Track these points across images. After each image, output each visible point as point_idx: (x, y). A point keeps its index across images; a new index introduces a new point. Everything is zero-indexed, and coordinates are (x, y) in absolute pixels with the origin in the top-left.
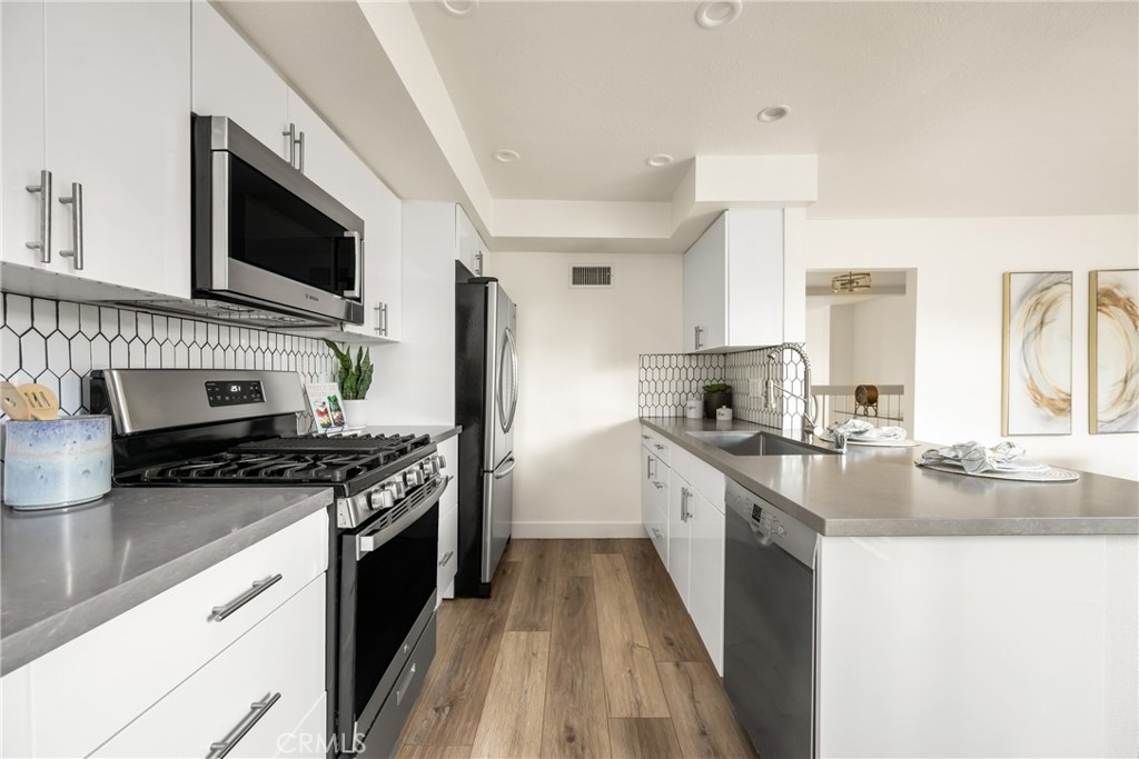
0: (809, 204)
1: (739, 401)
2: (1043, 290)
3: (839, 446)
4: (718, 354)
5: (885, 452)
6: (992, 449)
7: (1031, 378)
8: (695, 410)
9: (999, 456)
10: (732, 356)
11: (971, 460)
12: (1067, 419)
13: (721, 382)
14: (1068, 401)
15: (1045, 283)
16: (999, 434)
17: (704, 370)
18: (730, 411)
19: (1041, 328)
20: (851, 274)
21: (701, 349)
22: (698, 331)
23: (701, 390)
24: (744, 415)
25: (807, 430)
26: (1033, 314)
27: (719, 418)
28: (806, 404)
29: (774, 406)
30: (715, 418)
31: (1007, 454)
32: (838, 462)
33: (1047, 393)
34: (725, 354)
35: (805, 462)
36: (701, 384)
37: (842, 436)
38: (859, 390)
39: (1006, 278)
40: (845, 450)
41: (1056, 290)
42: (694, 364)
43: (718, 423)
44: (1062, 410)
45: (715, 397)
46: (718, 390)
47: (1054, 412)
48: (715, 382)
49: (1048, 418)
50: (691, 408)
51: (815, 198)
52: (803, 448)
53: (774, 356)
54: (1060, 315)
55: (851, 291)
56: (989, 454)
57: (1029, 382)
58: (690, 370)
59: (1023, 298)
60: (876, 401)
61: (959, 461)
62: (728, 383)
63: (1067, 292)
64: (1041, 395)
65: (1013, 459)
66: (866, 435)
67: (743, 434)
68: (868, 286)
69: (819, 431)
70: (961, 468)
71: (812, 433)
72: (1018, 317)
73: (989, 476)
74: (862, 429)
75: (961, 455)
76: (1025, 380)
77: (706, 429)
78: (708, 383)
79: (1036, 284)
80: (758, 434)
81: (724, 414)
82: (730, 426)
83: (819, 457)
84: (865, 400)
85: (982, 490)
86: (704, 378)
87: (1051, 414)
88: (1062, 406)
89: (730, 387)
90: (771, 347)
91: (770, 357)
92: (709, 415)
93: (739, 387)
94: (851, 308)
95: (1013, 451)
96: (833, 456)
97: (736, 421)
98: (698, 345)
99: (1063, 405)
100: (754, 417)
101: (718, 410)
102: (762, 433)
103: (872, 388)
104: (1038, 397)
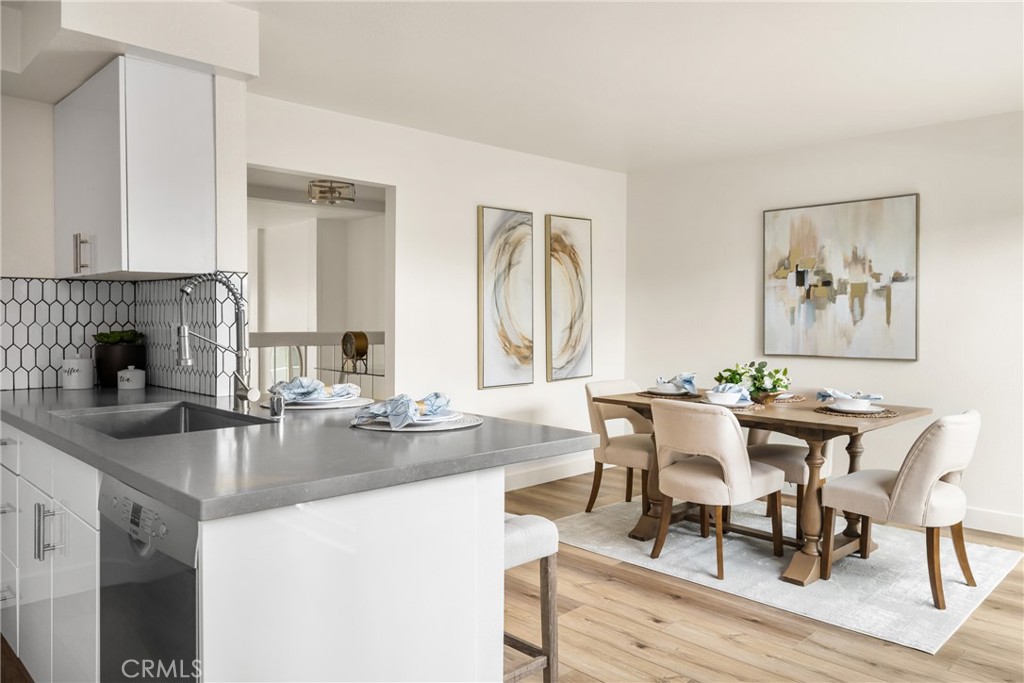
0: (249, 78)
1: (158, 357)
2: (510, 230)
3: (275, 413)
4: (123, 283)
5: (337, 415)
6: (417, 402)
7: (502, 324)
8: (78, 375)
9: (425, 408)
10: (146, 286)
11: (397, 415)
12: (529, 367)
13: (129, 327)
14: (531, 348)
15: (511, 222)
16: (476, 386)
17: (97, 307)
18: (141, 374)
19: (509, 270)
20: (332, 182)
21: (85, 273)
22: (78, 241)
23: (91, 342)
24: (162, 378)
25: (241, 395)
26: (503, 254)
27: (122, 385)
28: (239, 359)
29: (190, 363)
30: (115, 385)
31: (433, 405)
32: (274, 433)
33: (516, 341)
34: (134, 283)
35: (239, 437)
36: (92, 330)
37: (279, 400)
38: (347, 338)
39: (480, 210)
40: (282, 417)
41: (522, 230)
42: (78, 297)
43: (120, 392)
44: (526, 358)
45: (118, 351)
46: (122, 340)
47: (520, 360)
48: (117, 328)
49: (516, 367)
50: (70, 371)
51: (256, 73)
52: (238, 420)
53: (189, 290)
54: (523, 257)
55: (332, 203)
56: (413, 407)
57: (500, 328)
58: (71, 307)
59: (494, 236)
60: (365, 353)
61: (387, 417)
62: (139, 329)
63: (527, 234)
64: (510, 343)
65: (438, 411)
66: (314, 396)
67: (158, 408)
68: (353, 200)
69: (254, 395)
70: (388, 424)
71: (245, 398)
72: (490, 255)
73: (412, 430)
74: (310, 389)
75: (389, 410)
76: (497, 326)
77: (99, 404)
78: (104, 329)
79: (505, 222)
80: (178, 407)
81: (130, 379)
82: (141, 396)
83: (255, 429)
84: (354, 352)
85: (405, 446)
86: (97, 319)
87: (518, 362)
88: (525, 355)
89: (142, 335)
90: (185, 278)
91: (183, 291)
92: (105, 383)
93: (157, 335)
94: (344, 223)
95: (439, 402)
96: (268, 425)
97: (151, 388)
98: (78, 266)
99: (526, 352)
100: (179, 381)
101: (120, 374)
102: (185, 404)
103: (361, 336)
104: (508, 346)
